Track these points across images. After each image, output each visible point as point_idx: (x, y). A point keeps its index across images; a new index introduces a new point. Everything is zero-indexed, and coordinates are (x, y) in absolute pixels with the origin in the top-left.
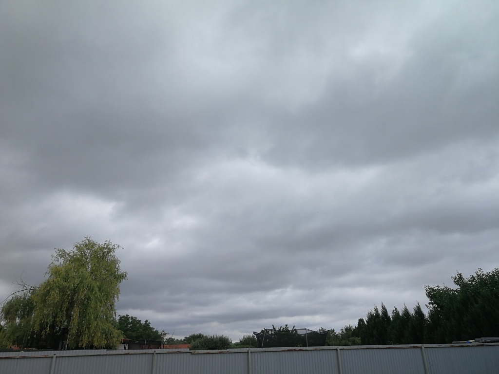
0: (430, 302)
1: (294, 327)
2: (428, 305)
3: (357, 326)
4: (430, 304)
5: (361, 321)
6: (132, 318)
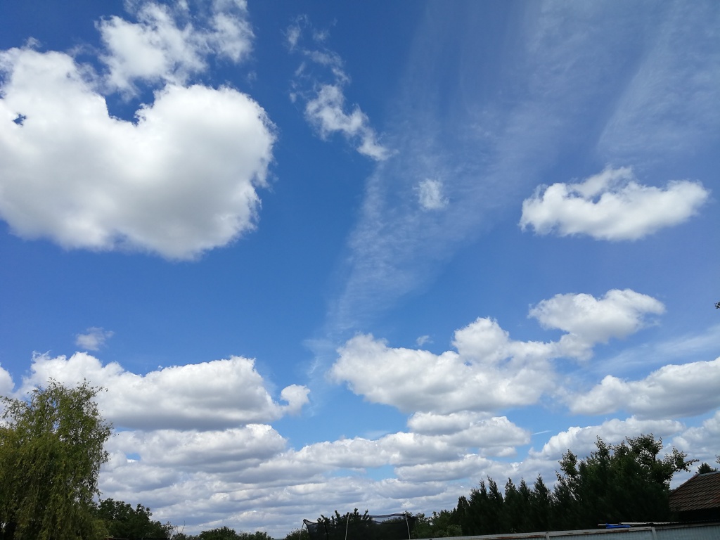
1: (367, 512)
3: (456, 508)
5: (462, 500)
6: (118, 503)
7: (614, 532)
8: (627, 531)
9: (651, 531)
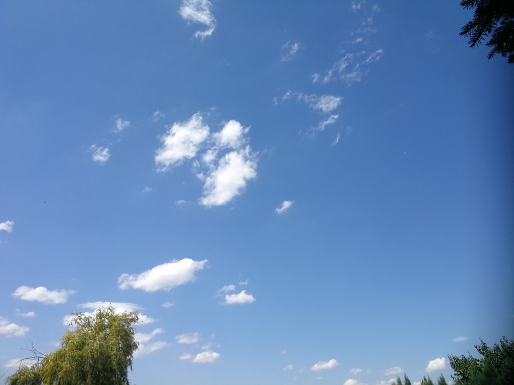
0: (456, 373)
2: (453, 376)
4: (455, 375)
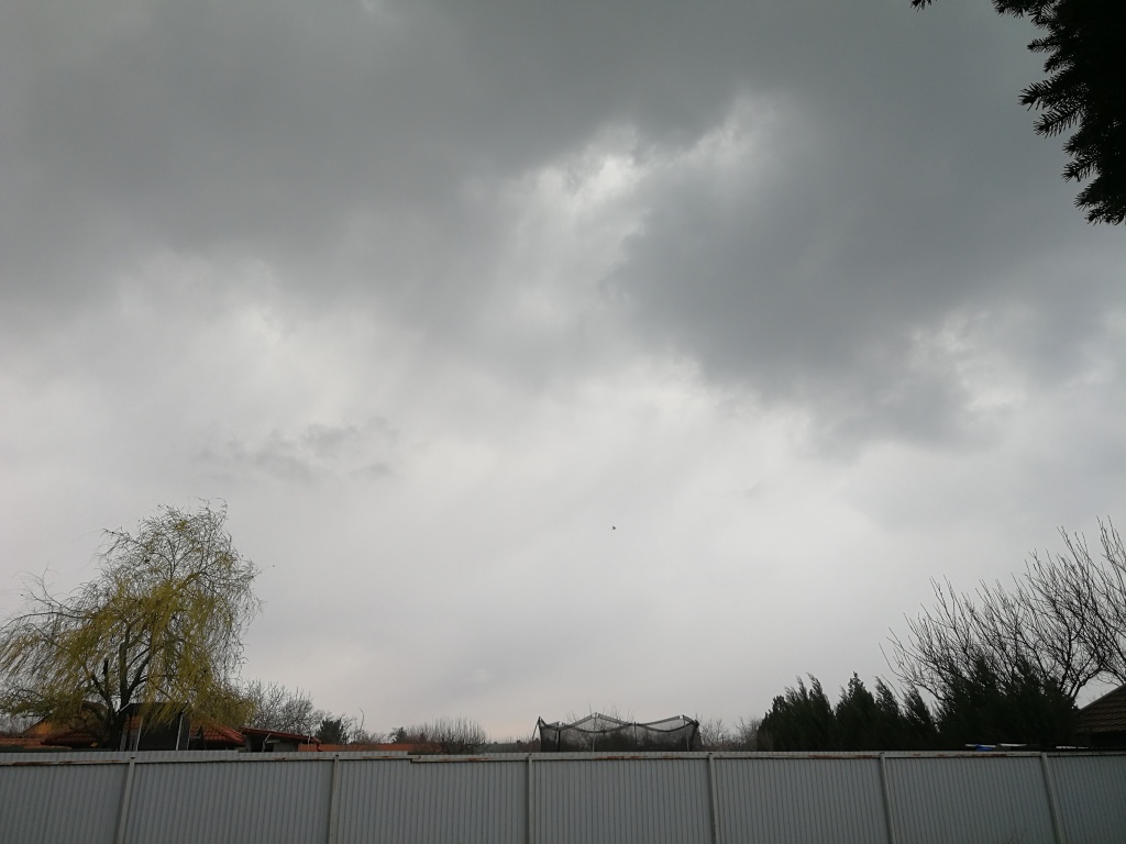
7: (983, 757)
8: (1003, 756)
9: (1040, 757)
